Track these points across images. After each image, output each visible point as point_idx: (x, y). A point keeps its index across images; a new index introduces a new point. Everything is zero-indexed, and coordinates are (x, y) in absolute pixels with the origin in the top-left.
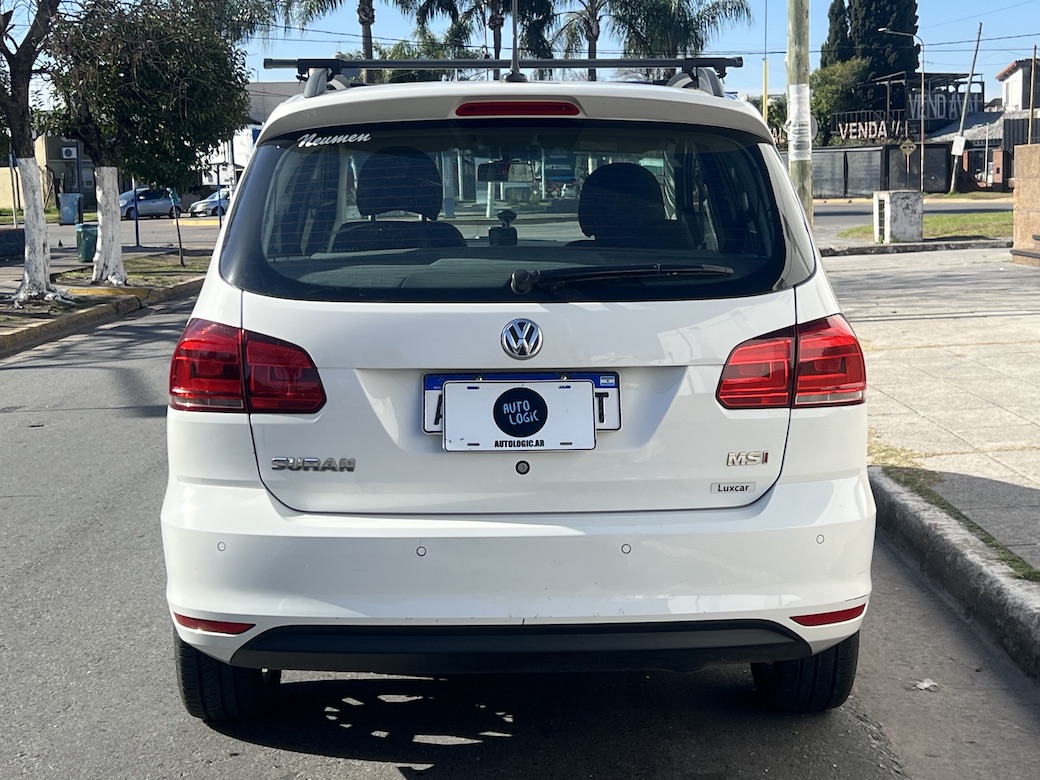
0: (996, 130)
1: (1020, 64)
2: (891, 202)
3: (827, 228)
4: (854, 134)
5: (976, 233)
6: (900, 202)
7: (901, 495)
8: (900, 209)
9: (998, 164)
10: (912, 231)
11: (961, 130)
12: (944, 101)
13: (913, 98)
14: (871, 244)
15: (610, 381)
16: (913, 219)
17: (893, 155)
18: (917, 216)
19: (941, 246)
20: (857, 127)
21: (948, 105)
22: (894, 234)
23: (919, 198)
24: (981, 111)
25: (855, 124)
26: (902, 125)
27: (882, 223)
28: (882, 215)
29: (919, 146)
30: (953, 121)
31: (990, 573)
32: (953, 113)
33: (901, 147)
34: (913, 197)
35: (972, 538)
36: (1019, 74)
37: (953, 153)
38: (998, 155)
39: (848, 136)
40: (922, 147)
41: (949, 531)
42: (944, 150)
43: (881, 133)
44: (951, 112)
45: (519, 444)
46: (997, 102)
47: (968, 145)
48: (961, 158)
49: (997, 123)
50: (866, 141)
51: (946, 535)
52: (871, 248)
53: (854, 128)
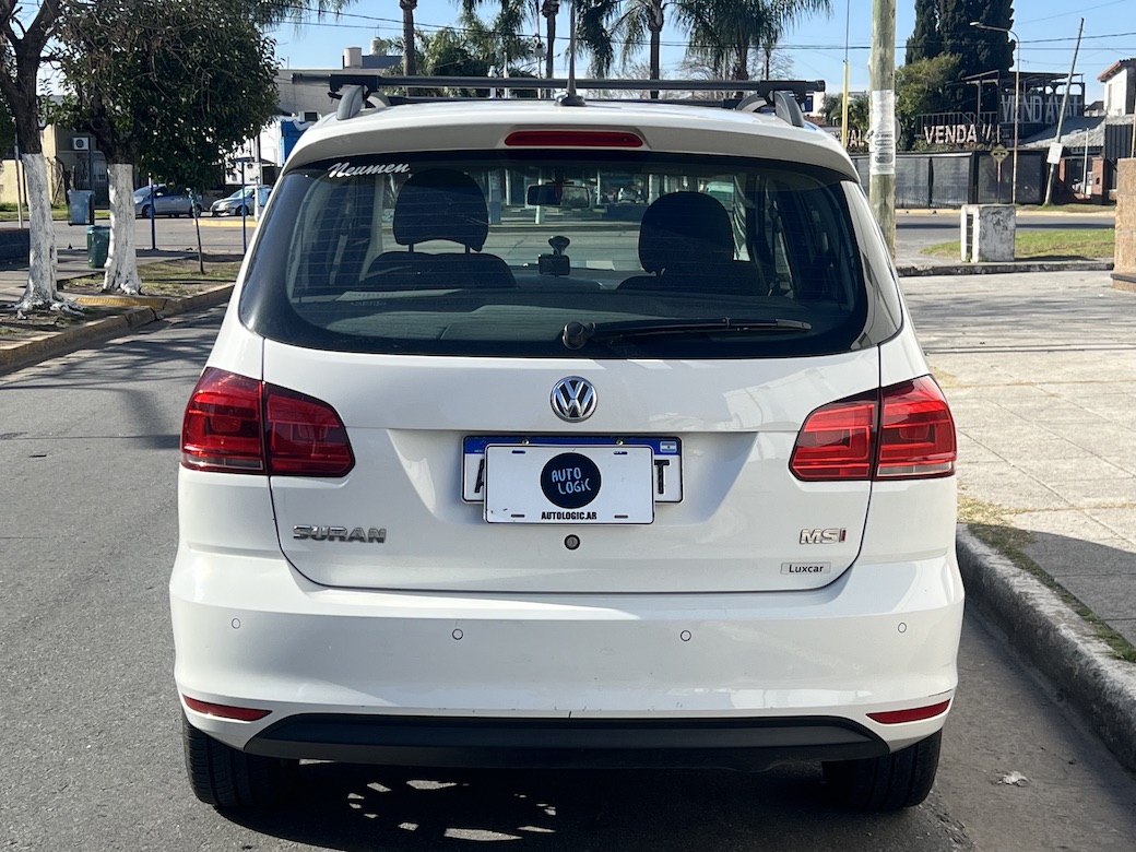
0: (1096, 137)
1: (1124, 64)
2: (981, 217)
3: (909, 243)
4: (940, 138)
5: (1073, 252)
6: (990, 217)
7: (988, 558)
8: (990, 225)
9: (1098, 173)
10: (1003, 249)
11: (1058, 136)
12: (1041, 104)
13: (1006, 99)
14: (958, 263)
15: (671, 447)
16: (1004, 236)
17: (983, 162)
18: (1009, 233)
19: (1034, 266)
20: (944, 131)
21: (1044, 107)
22: (983, 252)
23: (1011, 213)
24: (1080, 114)
25: (942, 127)
26: (994, 129)
27: (969, 240)
28: (970, 231)
29: (1011, 153)
30: (1049, 126)
31: (1087, 652)
32: (1050, 117)
33: (992, 154)
34: (1005, 213)
35: (1067, 610)
36: (1123, 74)
37: (1049, 161)
38: (1098, 164)
39: (934, 139)
40: (1015, 154)
41: (1041, 601)
42: (1039, 157)
43: (970, 137)
44: (1047, 115)
45: (569, 516)
46: (1098, 105)
47: (1066, 152)
48: (1057, 167)
49: (1098, 128)
50: (953, 146)
51: (1038, 606)
52: (957, 268)
53: (940, 131)
